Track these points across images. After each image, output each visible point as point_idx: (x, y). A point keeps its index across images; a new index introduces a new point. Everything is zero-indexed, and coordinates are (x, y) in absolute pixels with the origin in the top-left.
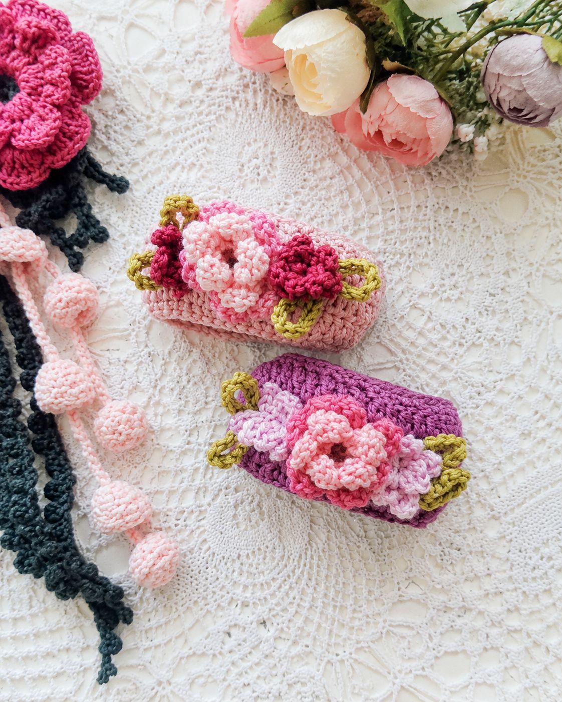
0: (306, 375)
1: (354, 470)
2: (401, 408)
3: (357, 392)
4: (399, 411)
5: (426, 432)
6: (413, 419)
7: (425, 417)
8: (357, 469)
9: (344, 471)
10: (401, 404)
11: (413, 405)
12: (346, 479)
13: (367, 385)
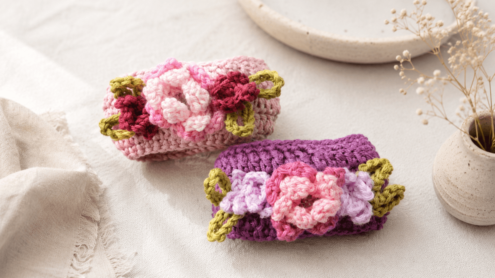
0: (258, 155)
1: (321, 208)
2: (334, 152)
3: (301, 154)
4: (334, 155)
5: (358, 161)
6: (345, 156)
7: (352, 151)
8: (323, 206)
9: (314, 212)
10: (333, 150)
11: (340, 147)
12: (318, 217)
13: (305, 146)
